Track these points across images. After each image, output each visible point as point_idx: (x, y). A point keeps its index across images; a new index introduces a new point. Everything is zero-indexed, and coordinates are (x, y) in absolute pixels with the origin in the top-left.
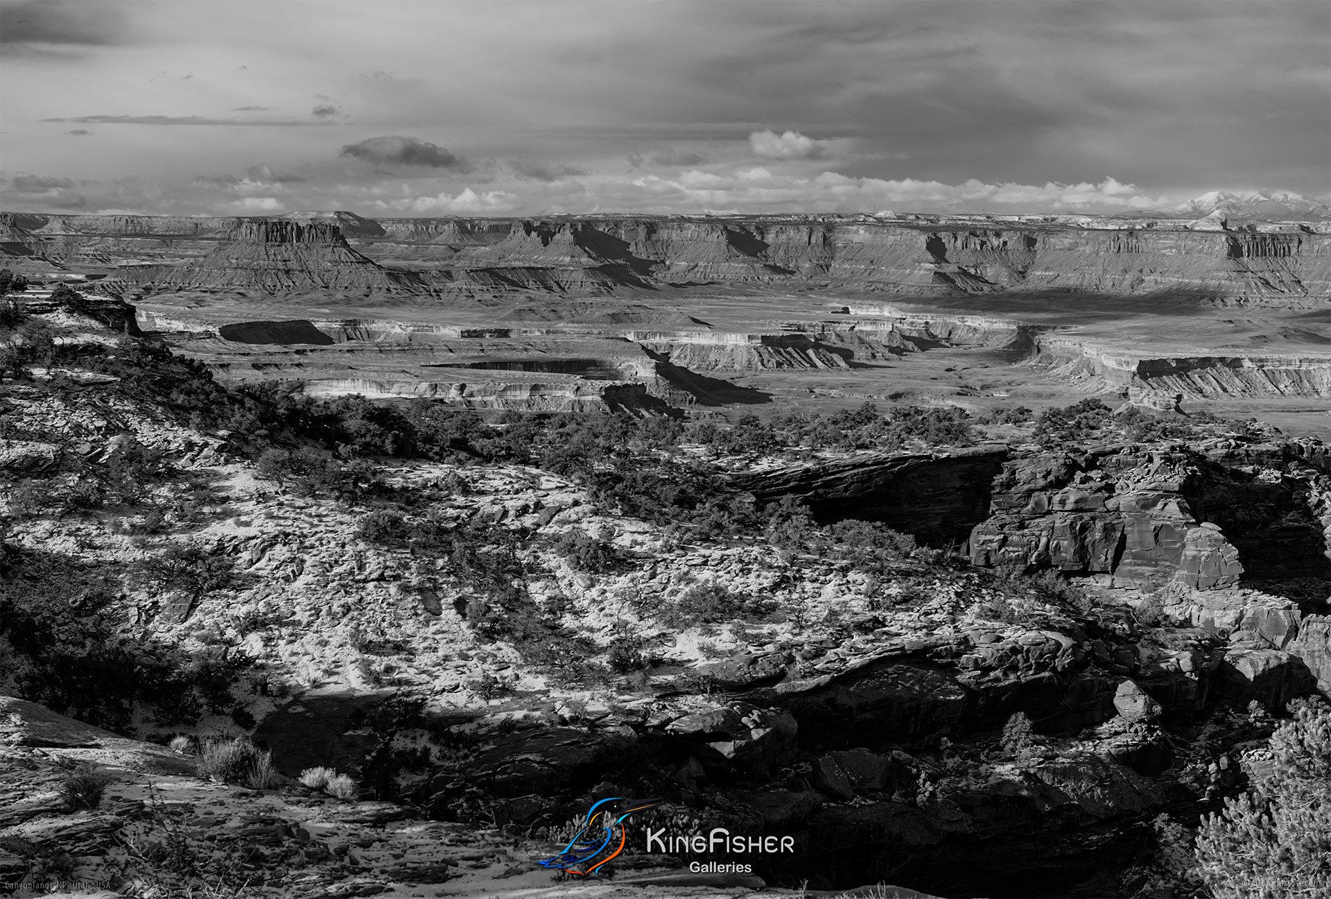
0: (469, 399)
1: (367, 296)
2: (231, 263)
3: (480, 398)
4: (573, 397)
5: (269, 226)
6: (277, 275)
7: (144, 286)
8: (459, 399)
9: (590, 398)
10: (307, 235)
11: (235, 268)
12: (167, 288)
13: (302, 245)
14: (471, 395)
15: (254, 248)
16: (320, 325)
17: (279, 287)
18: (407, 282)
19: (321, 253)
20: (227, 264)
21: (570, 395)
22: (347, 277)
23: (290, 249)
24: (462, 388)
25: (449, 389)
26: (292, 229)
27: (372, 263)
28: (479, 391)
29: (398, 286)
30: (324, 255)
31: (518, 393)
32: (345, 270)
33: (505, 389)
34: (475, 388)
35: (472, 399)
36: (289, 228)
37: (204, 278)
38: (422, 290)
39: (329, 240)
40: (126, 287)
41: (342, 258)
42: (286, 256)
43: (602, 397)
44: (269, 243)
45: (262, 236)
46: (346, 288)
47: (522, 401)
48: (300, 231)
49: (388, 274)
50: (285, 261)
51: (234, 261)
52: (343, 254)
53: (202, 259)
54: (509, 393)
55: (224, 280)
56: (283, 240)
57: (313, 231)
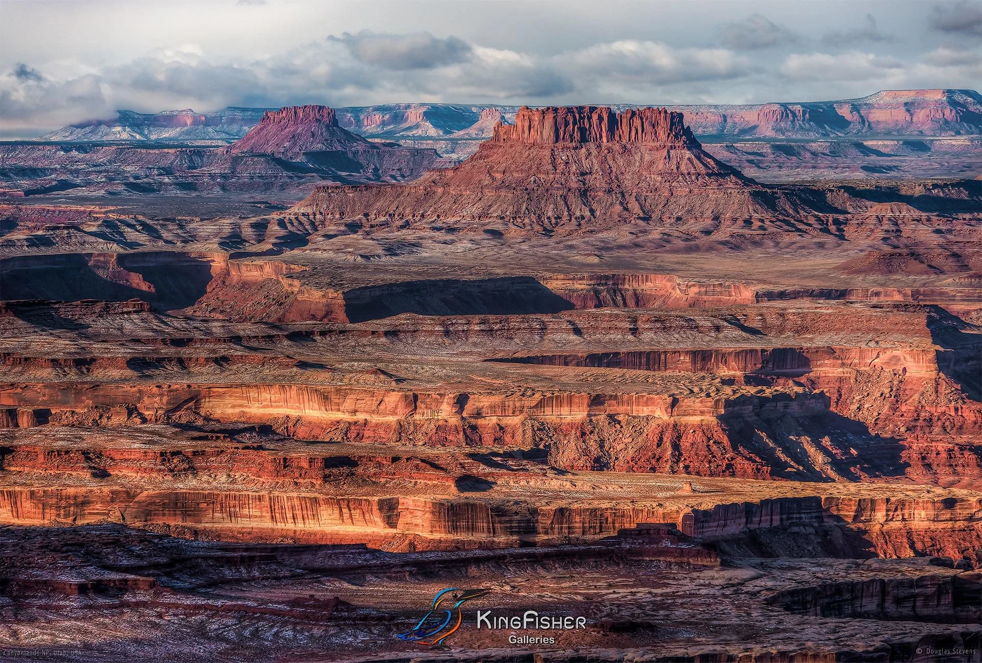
0: (473, 421)
1: (708, 232)
2: (493, 179)
3: (494, 420)
4: (666, 418)
5: (561, 114)
6: (565, 199)
7: (349, 220)
8: (454, 421)
9: (696, 419)
10: (625, 128)
11: (498, 188)
12: (385, 224)
13: (617, 147)
14: (479, 414)
15: (534, 152)
16: (556, 285)
17: (565, 218)
18: (787, 207)
19: (647, 158)
20: (487, 181)
21: (660, 414)
22: (683, 201)
23: (594, 152)
24: (461, 401)
25: (438, 403)
26: (601, 118)
27: (738, 174)
28: (492, 407)
29: (768, 215)
30: (652, 163)
31: (565, 410)
32: (682, 190)
33: (541, 404)
34: (485, 402)
35: (480, 422)
36: (595, 117)
37: (447, 206)
38: (812, 220)
39: (662, 135)
40: (323, 223)
41: (683, 168)
42: (586, 164)
43: (720, 418)
44: (560, 144)
45: (548, 131)
46: (679, 219)
47: (571, 425)
48: (613, 121)
49: (754, 195)
50: (583, 174)
51: (498, 176)
52: (685, 161)
53: (450, 174)
54: (548, 410)
55: (475, 210)
56: (584, 139)
57: (637, 122)
